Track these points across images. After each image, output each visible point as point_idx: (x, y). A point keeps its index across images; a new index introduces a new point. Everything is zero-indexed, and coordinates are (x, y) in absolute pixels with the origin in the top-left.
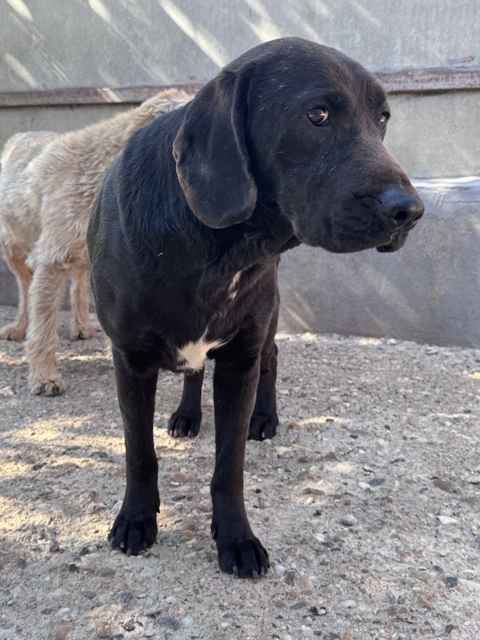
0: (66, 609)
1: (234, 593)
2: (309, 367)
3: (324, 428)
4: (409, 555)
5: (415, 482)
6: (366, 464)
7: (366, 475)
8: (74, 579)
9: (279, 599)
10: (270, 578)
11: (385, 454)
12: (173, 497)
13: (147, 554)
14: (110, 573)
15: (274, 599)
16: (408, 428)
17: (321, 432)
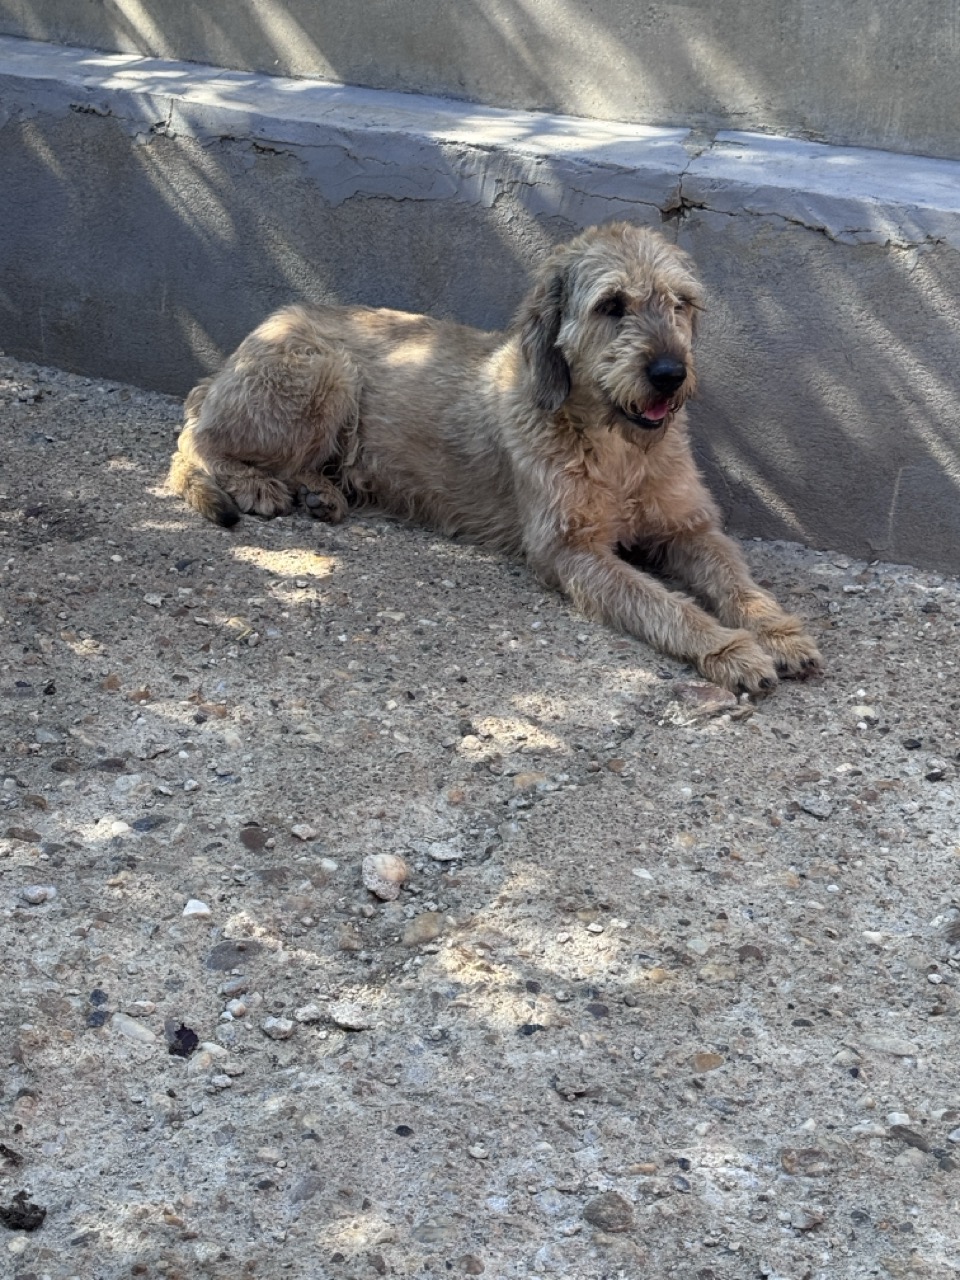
3: (163, 693)
5: (211, 830)
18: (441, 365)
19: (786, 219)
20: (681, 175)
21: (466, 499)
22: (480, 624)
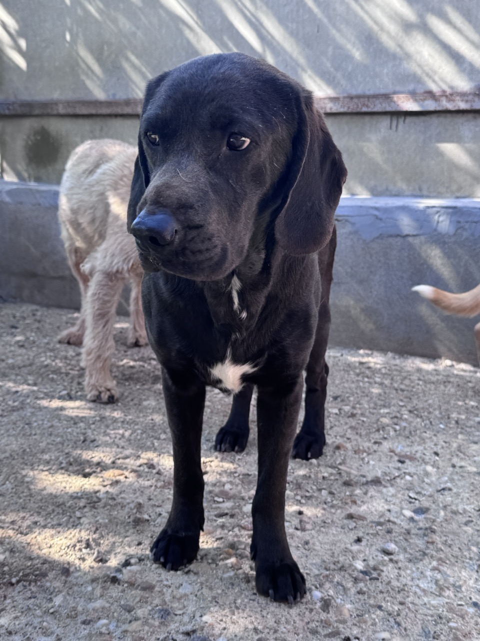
0: (105, 621)
1: (269, 616)
2: (360, 387)
3: (372, 450)
4: (448, 588)
5: (461, 514)
6: (411, 491)
7: (410, 503)
8: (115, 591)
9: (314, 625)
10: (306, 604)
11: (432, 482)
12: (216, 513)
13: (186, 570)
14: (149, 588)
15: (309, 626)
16: (457, 455)
17: (369, 454)
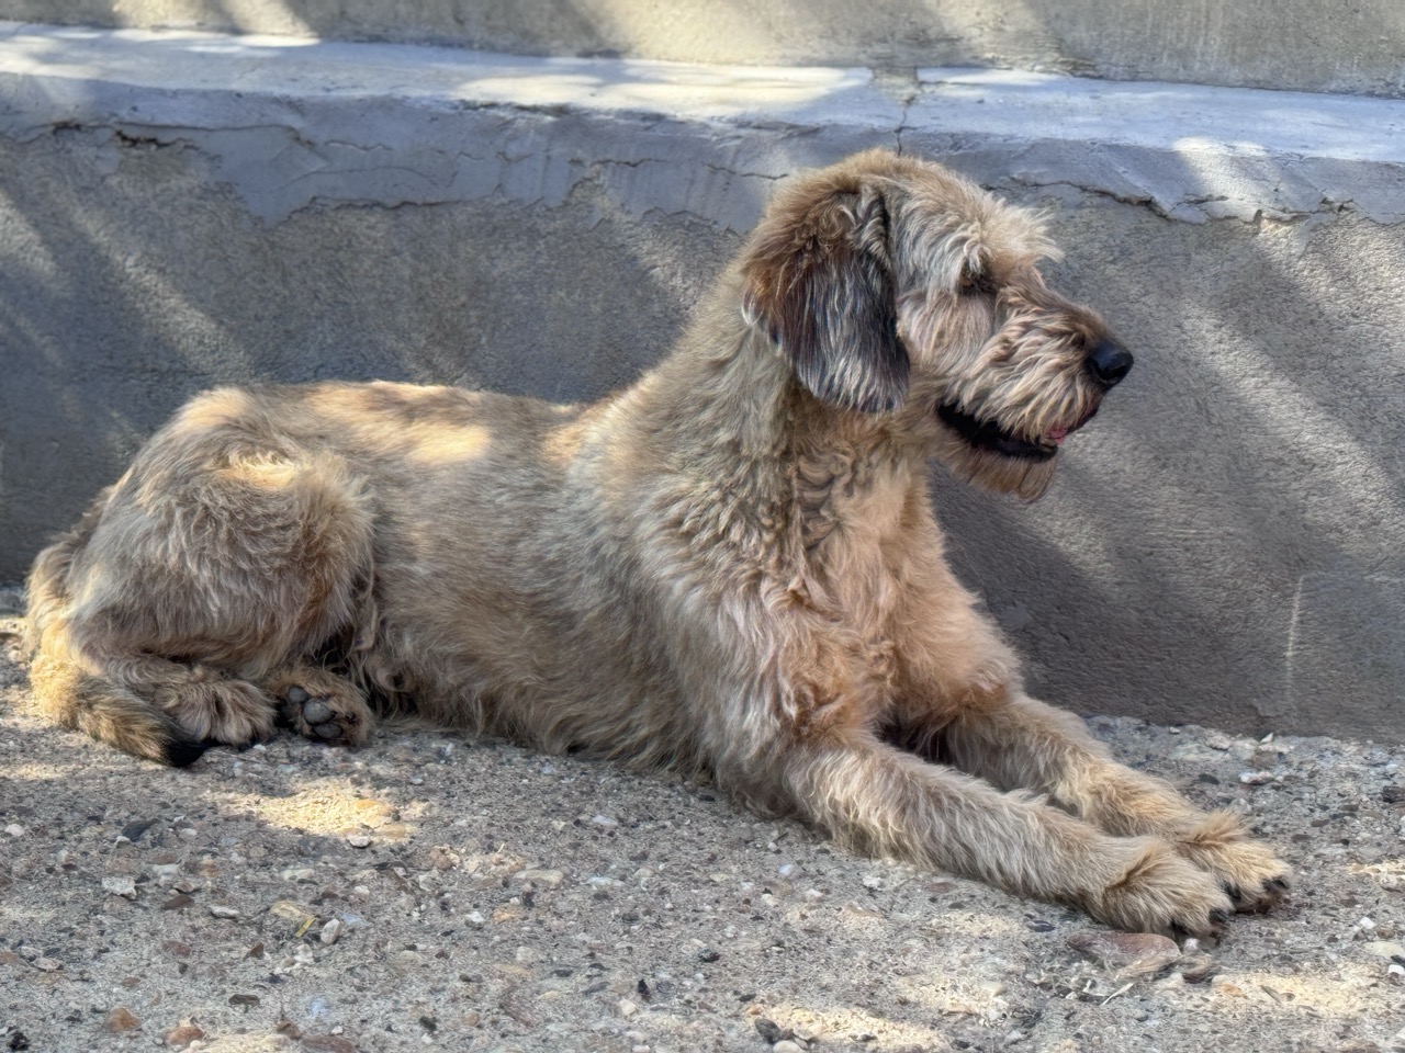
18: (502, 469)
19: (1084, 189)
20: (899, 130)
21: (580, 690)
22: (697, 875)
